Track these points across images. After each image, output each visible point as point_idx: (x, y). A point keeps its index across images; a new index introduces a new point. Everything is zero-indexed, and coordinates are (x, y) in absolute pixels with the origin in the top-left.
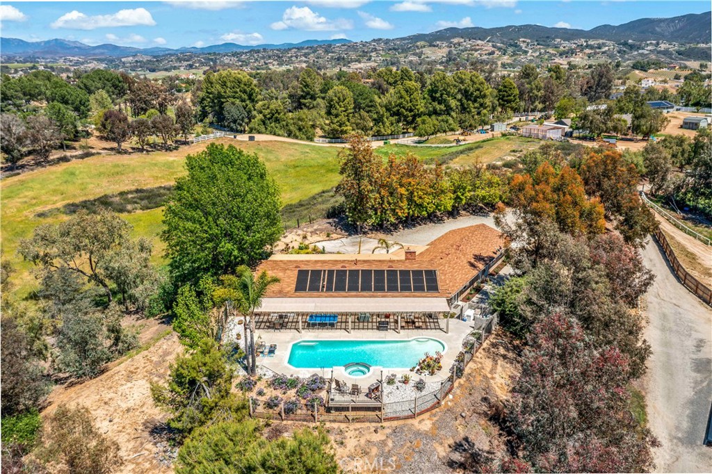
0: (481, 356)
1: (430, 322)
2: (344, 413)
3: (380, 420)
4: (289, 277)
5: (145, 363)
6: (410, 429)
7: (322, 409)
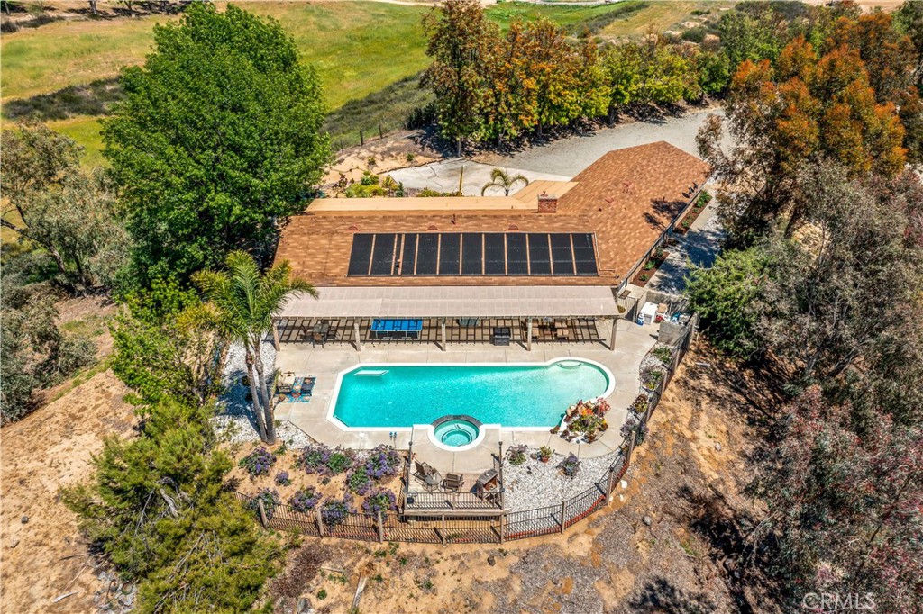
0: (674, 395)
1: (581, 327)
2: (432, 524)
3: (498, 538)
4: (338, 248)
5: (97, 399)
6: (552, 556)
7: (392, 519)
